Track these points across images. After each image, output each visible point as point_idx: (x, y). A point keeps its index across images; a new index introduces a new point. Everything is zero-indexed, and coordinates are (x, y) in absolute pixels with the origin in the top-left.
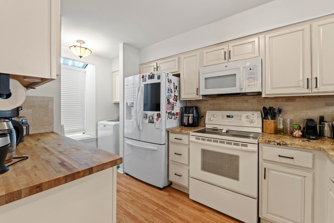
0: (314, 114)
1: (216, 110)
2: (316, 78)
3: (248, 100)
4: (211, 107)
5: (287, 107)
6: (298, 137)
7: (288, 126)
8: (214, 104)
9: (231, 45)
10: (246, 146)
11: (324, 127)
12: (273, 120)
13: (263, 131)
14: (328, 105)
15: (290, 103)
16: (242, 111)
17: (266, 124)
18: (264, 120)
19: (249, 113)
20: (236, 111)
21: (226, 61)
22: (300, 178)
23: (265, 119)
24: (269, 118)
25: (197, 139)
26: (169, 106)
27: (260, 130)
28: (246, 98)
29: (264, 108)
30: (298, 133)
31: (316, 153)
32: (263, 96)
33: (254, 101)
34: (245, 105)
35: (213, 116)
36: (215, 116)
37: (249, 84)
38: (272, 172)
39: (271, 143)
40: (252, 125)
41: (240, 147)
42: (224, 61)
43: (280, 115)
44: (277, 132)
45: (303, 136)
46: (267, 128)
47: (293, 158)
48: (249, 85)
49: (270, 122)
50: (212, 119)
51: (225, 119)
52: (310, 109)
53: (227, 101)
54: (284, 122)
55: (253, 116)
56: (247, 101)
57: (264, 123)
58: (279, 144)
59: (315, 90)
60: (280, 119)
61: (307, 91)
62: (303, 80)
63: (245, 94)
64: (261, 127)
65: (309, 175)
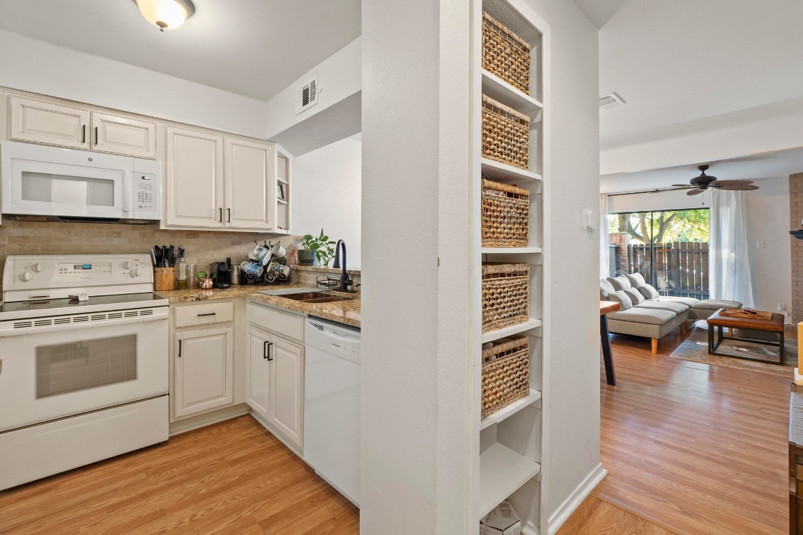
0: (220, 256)
1: (32, 254)
2: (229, 209)
3: (121, 232)
4: (16, 246)
5: (189, 246)
6: (210, 289)
7: (192, 275)
8: (26, 238)
9: (99, 117)
10: (151, 313)
11: (233, 271)
12: (171, 268)
13: (155, 290)
14: (234, 244)
15: (193, 240)
16: (108, 253)
17: (161, 275)
18: (157, 269)
19: (129, 258)
20: (93, 253)
21: (86, 145)
22: (221, 337)
23: (158, 266)
24: (167, 264)
27: (150, 288)
28: (116, 227)
29: (157, 248)
30: (208, 283)
31: (236, 301)
32: (162, 227)
33: (133, 234)
34: (116, 241)
35: (35, 268)
36: (39, 268)
37: (141, 204)
38: (189, 342)
39: (188, 300)
40: (136, 280)
42: (79, 144)
43: (183, 259)
44: (179, 286)
45: (214, 287)
46: (163, 283)
47: (214, 314)
48: (141, 207)
49: (167, 272)
50: (27, 276)
51: (70, 273)
52: (215, 249)
53: (68, 232)
54: (187, 272)
55: (137, 262)
56: (119, 234)
57: (157, 274)
58: (198, 299)
59: (227, 225)
60: (182, 266)
61: (219, 225)
62: (215, 210)
63: (124, 222)
64: (153, 281)
65: (229, 330)
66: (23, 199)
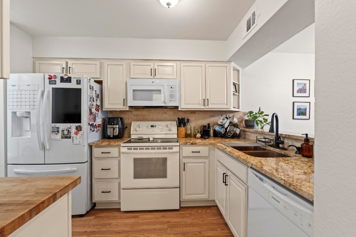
0: (205, 122)
1: (140, 121)
2: (208, 99)
3: (166, 112)
4: (135, 118)
5: (192, 118)
6: (199, 138)
7: (193, 131)
8: (138, 115)
9: (157, 64)
10: (172, 149)
11: (210, 130)
12: (184, 128)
13: (178, 137)
14: (212, 116)
15: (193, 115)
16: (162, 121)
17: (180, 131)
18: (179, 128)
19: (168, 123)
20: (157, 121)
21: (152, 77)
22: (203, 164)
23: (179, 127)
24: (182, 126)
25: (128, 149)
26: (92, 117)
27: (176, 136)
28: (165, 110)
29: (179, 118)
30: (199, 135)
31: (210, 146)
32: (179, 109)
33: (170, 113)
34: (165, 116)
35: (139, 126)
36: (140, 126)
37: (171, 99)
38: (188, 164)
39: (188, 144)
40: (171, 132)
41: (167, 151)
42: (150, 77)
43: (189, 124)
44: (187, 136)
45: (202, 137)
46: (181, 134)
47: (199, 152)
48: (170, 100)
49: (182, 129)
50: (137, 129)
51: (150, 128)
52: (203, 119)
53: (150, 113)
54: (191, 129)
55: (171, 125)
56: (166, 113)
57: (179, 130)
58: (192, 144)
59: (207, 107)
60: (188, 127)
61: (203, 107)
62: (202, 100)
63: (166, 107)
64: (177, 133)
65: (207, 161)
66: (133, 100)
